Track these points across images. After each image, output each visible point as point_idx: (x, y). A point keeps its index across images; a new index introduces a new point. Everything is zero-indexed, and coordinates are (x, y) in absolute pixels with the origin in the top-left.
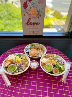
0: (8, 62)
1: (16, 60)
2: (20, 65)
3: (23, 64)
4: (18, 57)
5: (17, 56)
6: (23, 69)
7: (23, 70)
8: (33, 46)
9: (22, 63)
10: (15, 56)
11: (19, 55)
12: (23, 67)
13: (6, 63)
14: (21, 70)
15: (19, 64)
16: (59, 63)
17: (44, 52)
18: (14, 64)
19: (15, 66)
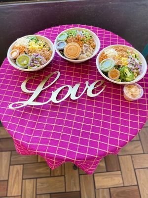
0: (16, 51)
1: (30, 47)
2: (37, 56)
3: (41, 55)
4: (33, 42)
5: (32, 40)
6: (43, 63)
7: (41, 64)
8: (72, 34)
9: (40, 53)
10: (28, 40)
11: (35, 38)
12: (40, 60)
13: (13, 52)
14: (39, 65)
15: (34, 54)
16: (131, 67)
17: (94, 49)
18: (27, 54)
19: (29, 57)
